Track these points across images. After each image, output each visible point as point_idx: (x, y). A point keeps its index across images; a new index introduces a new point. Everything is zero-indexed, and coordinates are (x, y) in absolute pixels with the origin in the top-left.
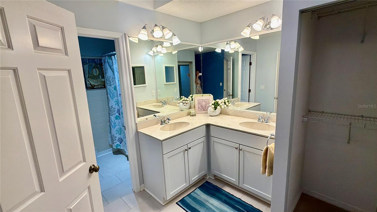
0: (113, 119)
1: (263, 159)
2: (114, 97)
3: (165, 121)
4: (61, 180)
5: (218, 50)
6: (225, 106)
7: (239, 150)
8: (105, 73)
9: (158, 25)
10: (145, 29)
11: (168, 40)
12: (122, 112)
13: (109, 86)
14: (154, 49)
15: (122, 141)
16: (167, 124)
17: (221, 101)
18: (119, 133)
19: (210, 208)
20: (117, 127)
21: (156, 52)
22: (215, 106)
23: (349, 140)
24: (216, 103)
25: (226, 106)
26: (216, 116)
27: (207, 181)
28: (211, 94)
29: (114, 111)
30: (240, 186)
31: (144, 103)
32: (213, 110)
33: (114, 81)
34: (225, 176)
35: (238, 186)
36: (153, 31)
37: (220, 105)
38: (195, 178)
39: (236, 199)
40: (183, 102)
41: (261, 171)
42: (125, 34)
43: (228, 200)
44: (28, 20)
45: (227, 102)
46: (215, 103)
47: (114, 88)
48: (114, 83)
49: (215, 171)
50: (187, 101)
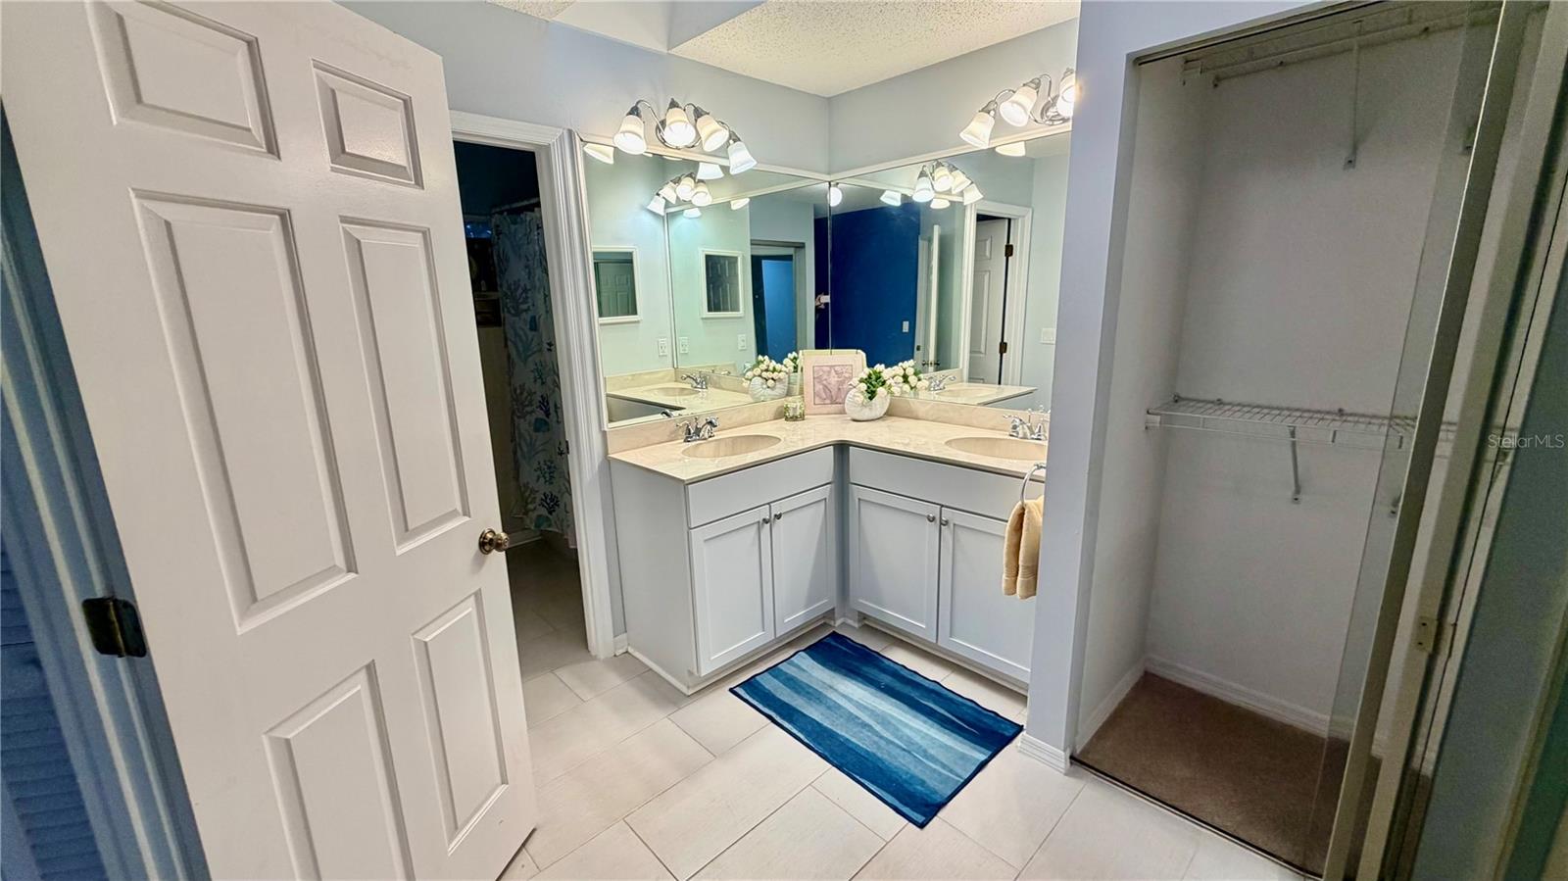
0: (526, 430)
1: (1009, 546)
2: (530, 356)
3: (698, 431)
4: (401, 551)
5: (892, 199)
6: (904, 389)
7: (941, 524)
8: (501, 271)
9: (680, 105)
10: (638, 115)
11: (715, 156)
12: (555, 405)
13: (513, 315)
14: (668, 192)
15: (555, 504)
16: (705, 439)
17: (894, 373)
18: (545, 478)
19: (839, 707)
20: (541, 457)
21: (674, 202)
22: (869, 387)
23: (1298, 490)
24: (874, 377)
25: (909, 388)
26: (873, 420)
27: (834, 632)
28: (859, 351)
29: (530, 404)
30: (939, 644)
31: (633, 380)
32: (861, 398)
33: (530, 300)
34: (895, 616)
35: (935, 646)
36: (663, 123)
37: (888, 383)
38: (794, 617)
39: (926, 684)
40: (765, 374)
41: (1003, 585)
42: (570, 132)
43: (898, 686)
44: (317, 76)
45: (914, 377)
46: (870, 376)
47: (531, 325)
48: (531, 308)
49: (861, 601)
50: (776, 373)
